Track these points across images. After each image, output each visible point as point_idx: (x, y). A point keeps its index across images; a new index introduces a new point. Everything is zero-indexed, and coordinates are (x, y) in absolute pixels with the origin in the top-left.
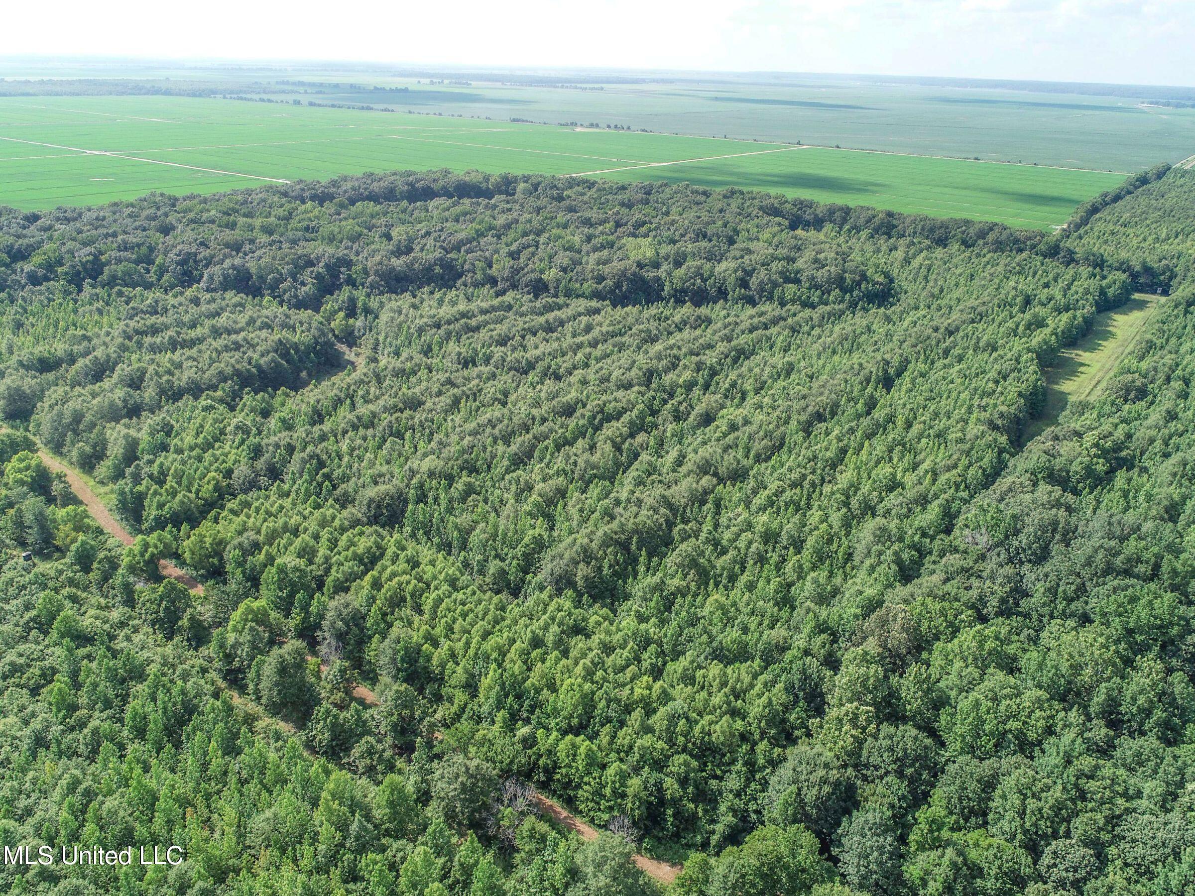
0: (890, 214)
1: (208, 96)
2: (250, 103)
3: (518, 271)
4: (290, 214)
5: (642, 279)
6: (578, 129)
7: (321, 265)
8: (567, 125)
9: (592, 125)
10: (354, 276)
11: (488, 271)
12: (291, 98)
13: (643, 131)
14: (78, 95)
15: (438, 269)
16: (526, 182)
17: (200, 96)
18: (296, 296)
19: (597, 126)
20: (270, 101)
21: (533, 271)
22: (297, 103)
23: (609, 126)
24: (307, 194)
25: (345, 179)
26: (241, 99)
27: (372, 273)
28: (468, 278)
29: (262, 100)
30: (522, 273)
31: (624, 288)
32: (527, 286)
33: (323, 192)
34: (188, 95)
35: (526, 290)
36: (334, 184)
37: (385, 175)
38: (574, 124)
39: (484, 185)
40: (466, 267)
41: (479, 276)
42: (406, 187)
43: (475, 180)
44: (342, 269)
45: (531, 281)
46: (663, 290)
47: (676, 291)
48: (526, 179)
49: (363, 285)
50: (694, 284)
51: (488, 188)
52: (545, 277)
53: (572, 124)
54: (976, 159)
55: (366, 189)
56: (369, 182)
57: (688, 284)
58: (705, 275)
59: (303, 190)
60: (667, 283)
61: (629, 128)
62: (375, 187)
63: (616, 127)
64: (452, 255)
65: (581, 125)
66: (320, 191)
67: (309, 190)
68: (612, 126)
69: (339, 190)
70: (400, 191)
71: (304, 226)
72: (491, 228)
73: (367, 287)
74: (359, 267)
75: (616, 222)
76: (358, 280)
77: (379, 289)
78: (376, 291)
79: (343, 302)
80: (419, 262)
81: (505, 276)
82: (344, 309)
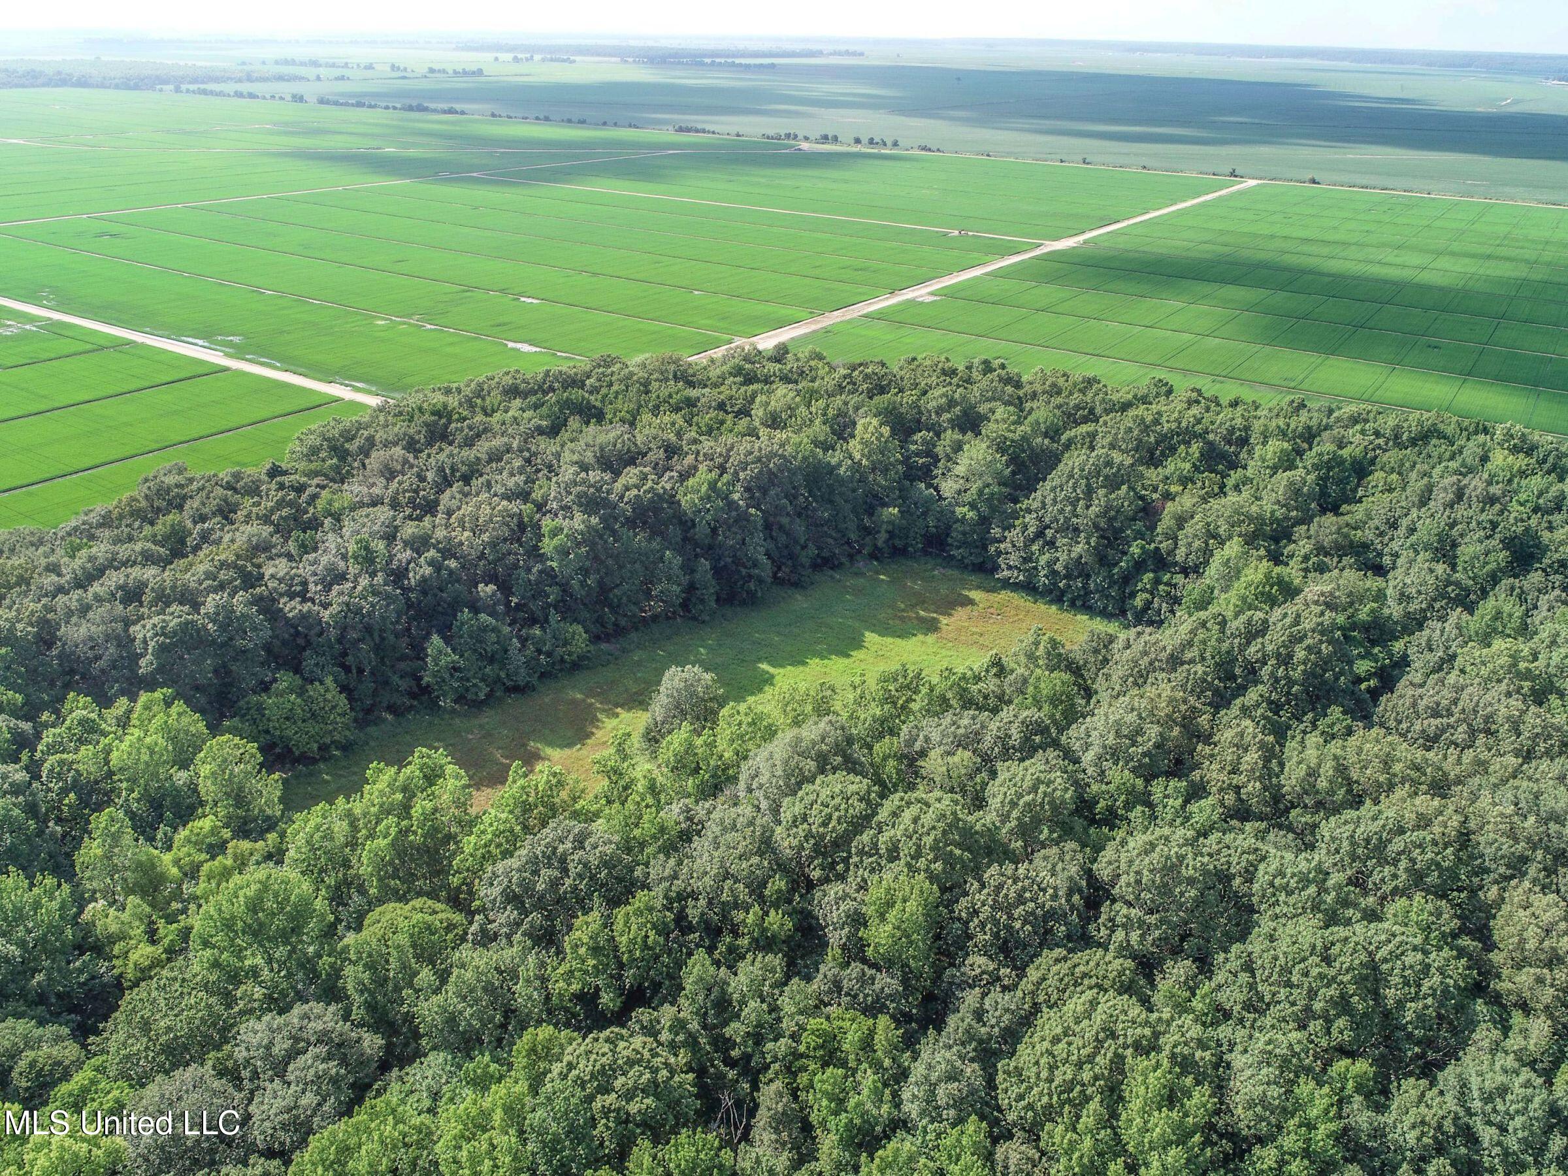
1: (152, 88)
2: (217, 101)
6: (805, 147)
9: (824, 139)
13: (924, 148)
17: (136, 87)
19: (835, 139)
20: (252, 96)
22: (299, 99)
26: (204, 92)
29: (239, 95)
61: (895, 144)
63: (871, 141)
65: (806, 139)
66: (212, 602)
67: (164, 599)
68: (865, 140)
69: (304, 569)
70: (563, 552)
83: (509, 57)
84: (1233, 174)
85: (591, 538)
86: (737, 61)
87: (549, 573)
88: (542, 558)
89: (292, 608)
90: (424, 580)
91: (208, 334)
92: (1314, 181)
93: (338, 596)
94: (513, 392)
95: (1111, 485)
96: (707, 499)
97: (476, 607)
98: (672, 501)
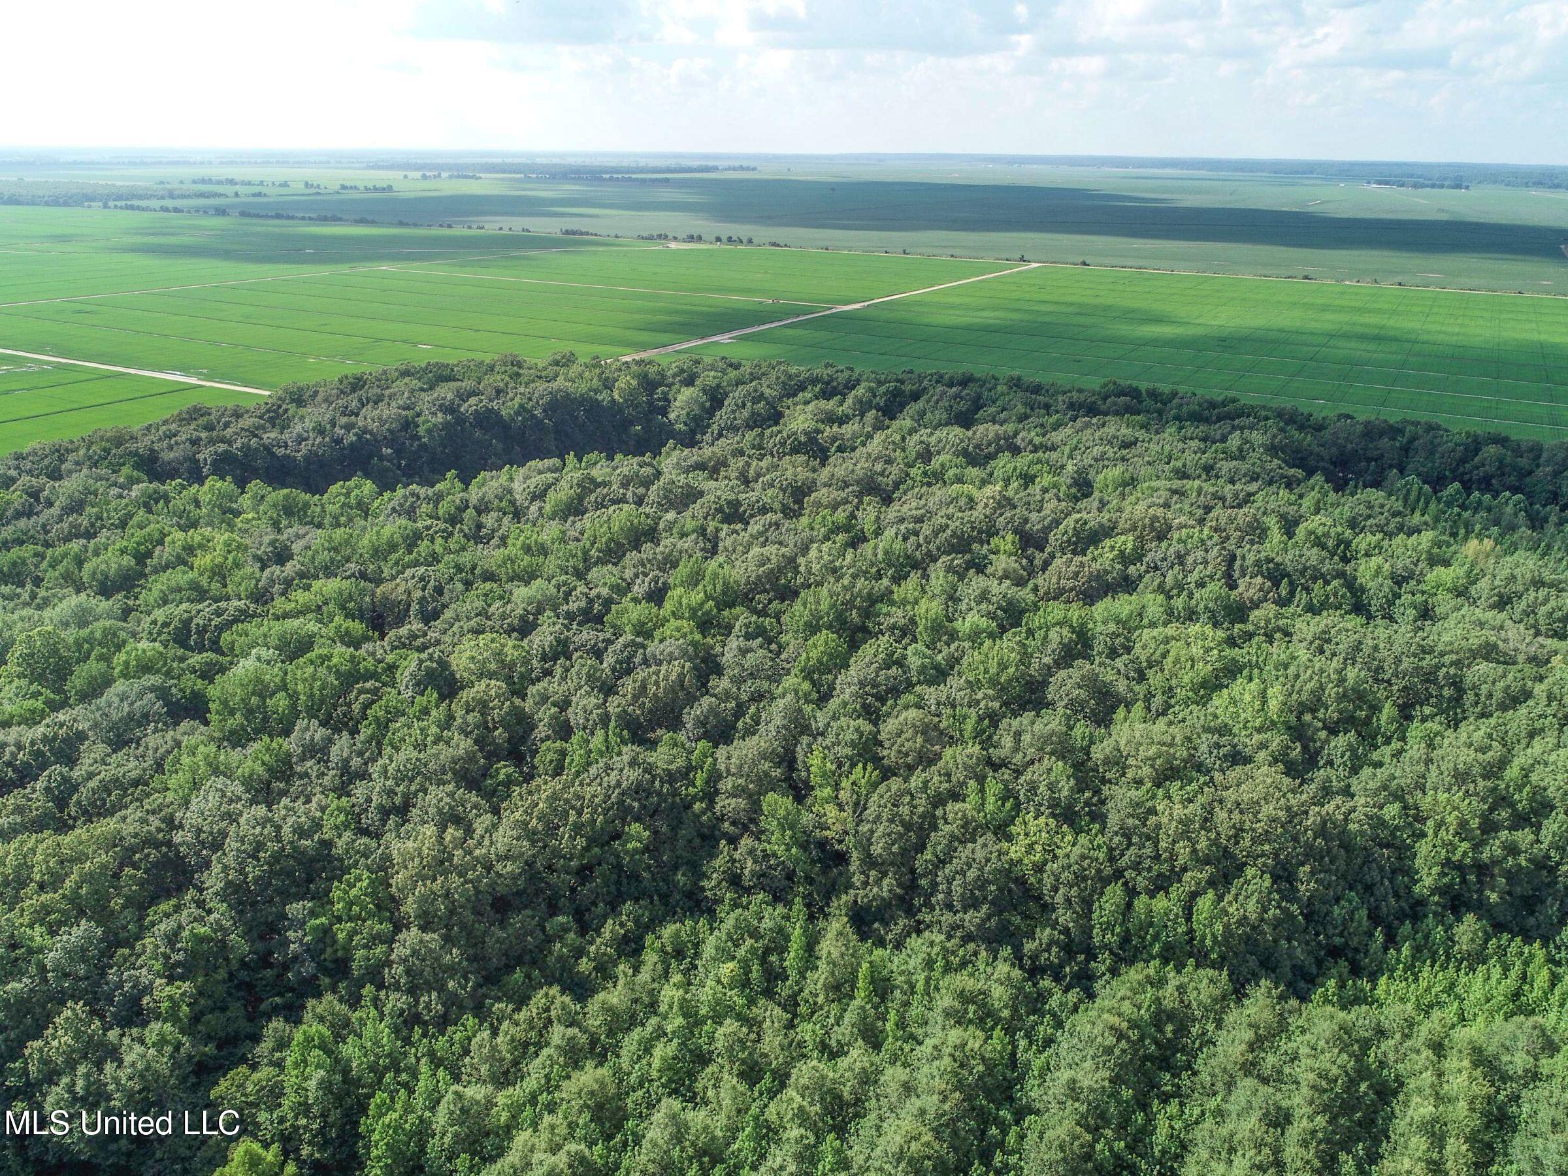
1: (79, 204)
2: (146, 214)
3: (919, 829)
4: (142, 557)
6: (673, 245)
7: (213, 880)
8: (651, 238)
9: (691, 238)
10: (342, 933)
13: (775, 244)
15: (636, 836)
16: (690, 382)
17: (66, 204)
19: (700, 239)
21: (970, 830)
23: (718, 239)
24: (206, 454)
25: (299, 398)
27: (410, 907)
28: (741, 853)
30: (938, 840)
31: (1306, 888)
33: (246, 448)
34: (47, 204)
35: (971, 919)
36: (275, 416)
37: (384, 380)
38: (663, 237)
39: (603, 397)
40: (727, 804)
42: (440, 417)
43: (583, 387)
44: (295, 909)
45: (981, 881)
46: (1411, 874)
49: (375, 975)
51: (613, 400)
52: (1020, 853)
53: (660, 236)
54: (1306, 277)
55: (348, 427)
56: (355, 404)
57: (1493, 848)
59: (195, 442)
61: (750, 241)
62: (372, 418)
63: (730, 239)
64: (662, 757)
65: (675, 239)
66: (239, 444)
67: (212, 442)
68: (724, 239)
69: (286, 435)
70: (429, 431)
71: (176, 623)
72: (730, 598)
73: (397, 987)
74: (359, 883)
75: (1015, 532)
76: (359, 954)
77: (442, 989)
78: (431, 1002)
79: (304, 1108)
80: (572, 817)
81: (877, 849)
82: (305, 1151)
83: (418, 174)
84: (1022, 259)
85: (446, 425)
86: (634, 176)
87: (423, 446)
88: (419, 438)
89: (280, 452)
90: (352, 444)
91: (185, 369)
92: (1084, 264)
93: (304, 448)
94: (405, 373)
95: (755, 401)
96: (518, 413)
97: (382, 458)
98: (497, 413)
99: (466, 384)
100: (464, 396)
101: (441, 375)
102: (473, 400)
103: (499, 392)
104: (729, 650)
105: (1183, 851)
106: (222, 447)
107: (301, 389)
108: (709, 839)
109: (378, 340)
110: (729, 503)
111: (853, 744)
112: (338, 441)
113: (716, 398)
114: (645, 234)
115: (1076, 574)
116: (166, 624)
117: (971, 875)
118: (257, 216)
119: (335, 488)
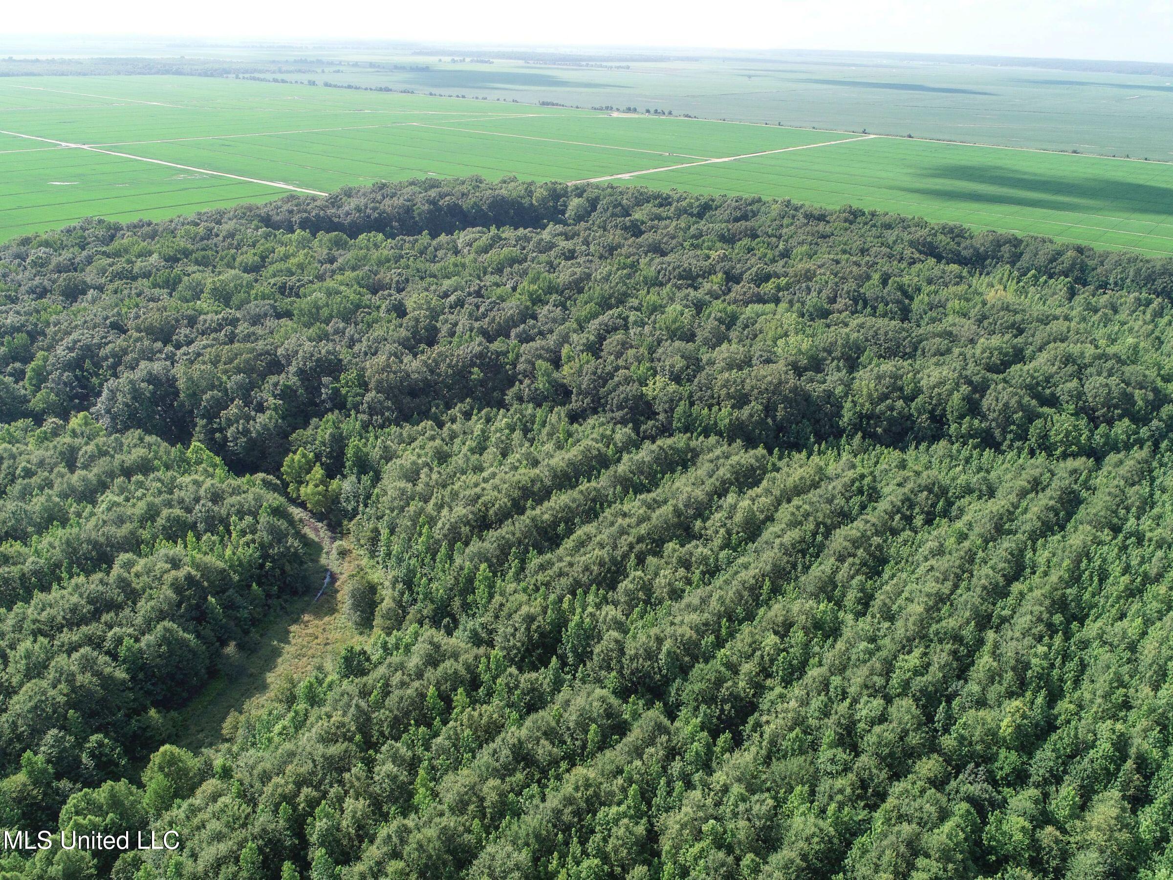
0: (1080, 250)
1: (221, 75)
3: (605, 379)
4: (263, 258)
5: (807, 397)
6: (615, 115)
7: (292, 369)
8: (601, 109)
9: (629, 110)
10: (344, 391)
11: (556, 375)
12: (306, 78)
13: (687, 116)
14: (85, 75)
15: (476, 373)
16: (580, 196)
17: (212, 75)
18: (246, 432)
19: (635, 110)
20: (283, 81)
21: (628, 381)
22: (312, 83)
23: (648, 111)
24: (296, 218)
25: (348, 193)
26: (254, 79)
27: (372, 385)
28: (524, 387)
29: (276, 81)
30: (611, 384)
31: (780, 414)
32: (620, 407)
33: (317, 215)
34: (200, 75)
35: (619, 414)
36: (334, 201)
37: (401, 186)
38: (609, 108)
39: (526, 201)
40: (521, 367)
41: (541, 384)
42: (426, 207)
43: (514, 194)
44: (325, 379)
45: (626, 400)
46: (841, 416)
47: (861, 416)
48: (580, 192)
49: (356, 407)
50: (892, 409)
51: (532, 204)
52: (649, 391)
53: (607, 108)
54: (1075, 152)
55: (374, 209)
56: (379, 197)
57: (882, 407)
58: (908, 390)
59: (291, 212)
60: (848, 405)
61: (670, 113)
62: (387, 205)
63: (656, 112)
64: (497, 345)
65: (618, 110)
66: (313, 214)
67: (299, 212)
68: (652, 111)
69: (340, 212)
70: (419, 214)
71: (279, 284)
72: (551, 289)
73: (364, 412)
74: (353, 374)
75: (725, 273)
76: (350, 399)
77: (383, 414)
78: (377, 419)
79: (323, 444)
80: (448, 361)
81: (583, 387)
82: (324, 459)
83: (449, 59)
84: (864, 132)
85: (429, 211)
86: (604, 64)
87: (415, 223)
88: (414, 218)
89: (336, 219)
90: (376, 218)
91: (286, 181)
92: (910, 136)
93: (349, 219)
94: (412, 183)
95: (615, 207)
96: (473, 208)
97: (392, 227)
98: (461, 207)
99: (445, 189)
100: (442, 196)
101: (434, 184)
102: (447, 198)
103: (463, 195)
104: (543, 311)
105: (723, 392)
106: (305, 215)
107: (350, 189)
108: (511, 381)
109: (403, 169)
110: (569, 251)
111: (584, 345)
112: (369, 217)
113: (593, 204)
114: (597, 106)
115: (745, 293)
116: (275, 284)
117: (622, 396)
118: (335, 86)
119: (361, 237)
